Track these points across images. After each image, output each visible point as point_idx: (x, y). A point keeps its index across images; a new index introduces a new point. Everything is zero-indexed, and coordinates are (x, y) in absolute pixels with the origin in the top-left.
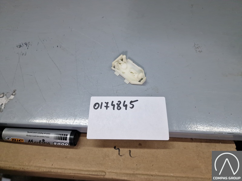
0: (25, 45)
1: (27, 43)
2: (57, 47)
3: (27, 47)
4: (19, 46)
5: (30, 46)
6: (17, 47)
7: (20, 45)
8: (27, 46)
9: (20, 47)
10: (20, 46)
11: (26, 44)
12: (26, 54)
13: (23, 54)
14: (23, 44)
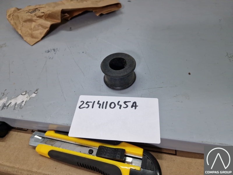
0: (53, 51)
1: (55, 49)
2: (83, 52)
3: (55, 52)
4: (47, 52)
6: (46, 52)
8: (54, 51)
9: (48, 52)
10: (49, 51)
11: (54, 50)
12: (53, 58)
13: (50, 58)
14: (51, 50)
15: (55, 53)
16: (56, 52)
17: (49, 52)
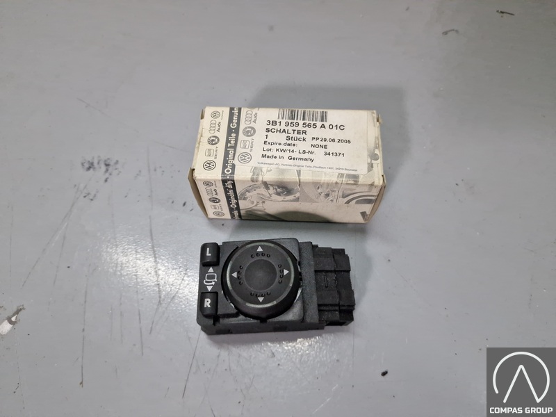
0: (103, 168)
1: (112, 163)
3: (107, 175)
4: (87, 165)
5: (115, 172)
6: (83, 164)
7: (92, 164)
8: (107, 170)
9: (89, 169)
10: (91, 166)
11: (107, 165)
12: (95, 196)
13: (89, 194)
14: (98, 163)
15: (106, 181)
16: (110, 174)
17: (92, 169)
